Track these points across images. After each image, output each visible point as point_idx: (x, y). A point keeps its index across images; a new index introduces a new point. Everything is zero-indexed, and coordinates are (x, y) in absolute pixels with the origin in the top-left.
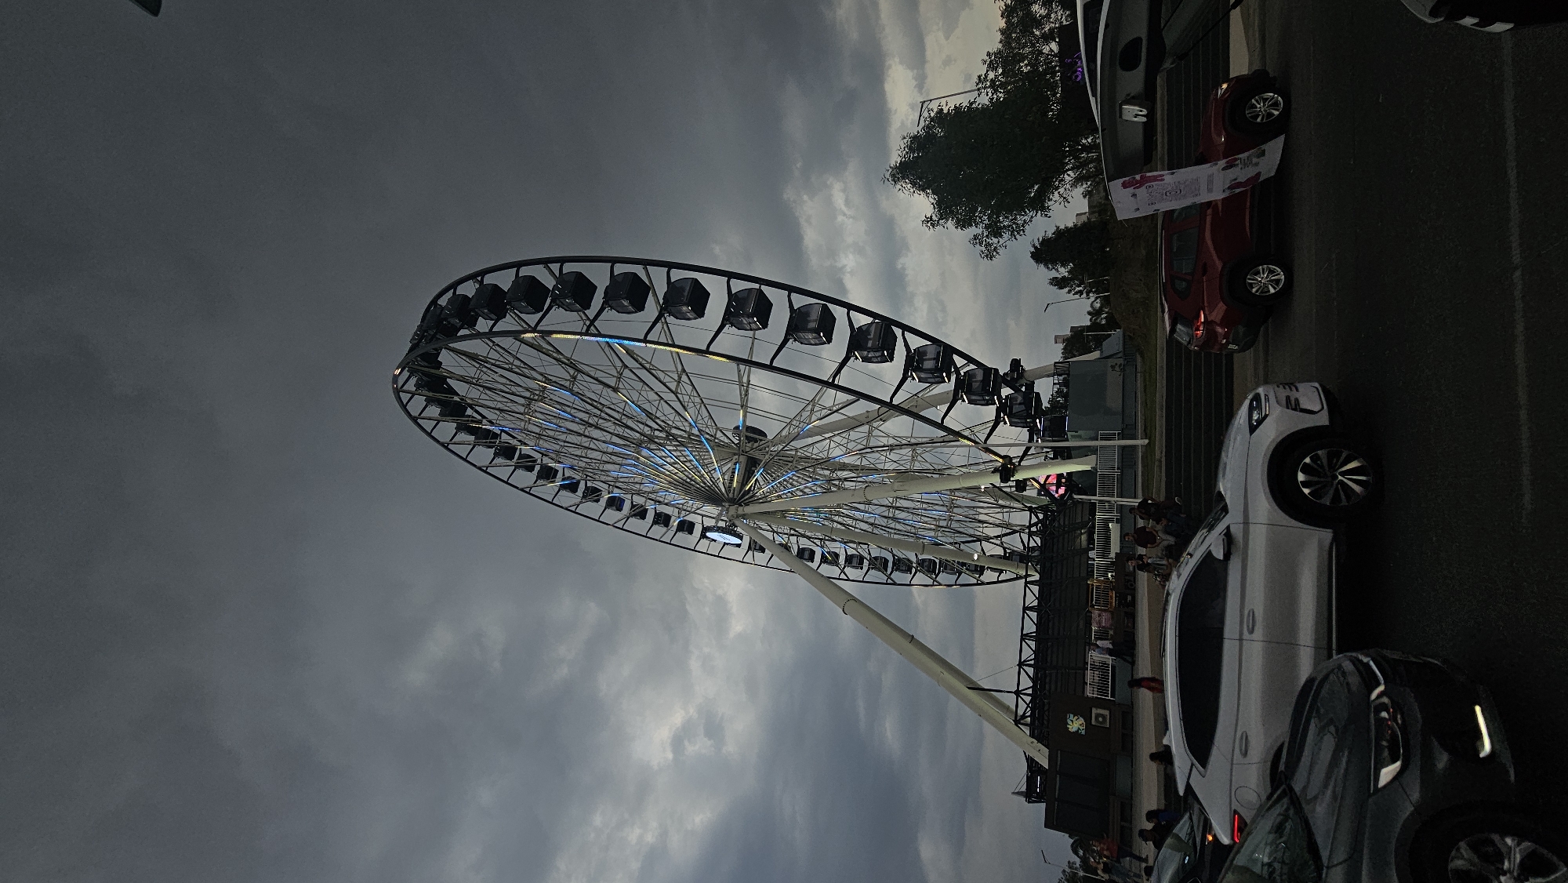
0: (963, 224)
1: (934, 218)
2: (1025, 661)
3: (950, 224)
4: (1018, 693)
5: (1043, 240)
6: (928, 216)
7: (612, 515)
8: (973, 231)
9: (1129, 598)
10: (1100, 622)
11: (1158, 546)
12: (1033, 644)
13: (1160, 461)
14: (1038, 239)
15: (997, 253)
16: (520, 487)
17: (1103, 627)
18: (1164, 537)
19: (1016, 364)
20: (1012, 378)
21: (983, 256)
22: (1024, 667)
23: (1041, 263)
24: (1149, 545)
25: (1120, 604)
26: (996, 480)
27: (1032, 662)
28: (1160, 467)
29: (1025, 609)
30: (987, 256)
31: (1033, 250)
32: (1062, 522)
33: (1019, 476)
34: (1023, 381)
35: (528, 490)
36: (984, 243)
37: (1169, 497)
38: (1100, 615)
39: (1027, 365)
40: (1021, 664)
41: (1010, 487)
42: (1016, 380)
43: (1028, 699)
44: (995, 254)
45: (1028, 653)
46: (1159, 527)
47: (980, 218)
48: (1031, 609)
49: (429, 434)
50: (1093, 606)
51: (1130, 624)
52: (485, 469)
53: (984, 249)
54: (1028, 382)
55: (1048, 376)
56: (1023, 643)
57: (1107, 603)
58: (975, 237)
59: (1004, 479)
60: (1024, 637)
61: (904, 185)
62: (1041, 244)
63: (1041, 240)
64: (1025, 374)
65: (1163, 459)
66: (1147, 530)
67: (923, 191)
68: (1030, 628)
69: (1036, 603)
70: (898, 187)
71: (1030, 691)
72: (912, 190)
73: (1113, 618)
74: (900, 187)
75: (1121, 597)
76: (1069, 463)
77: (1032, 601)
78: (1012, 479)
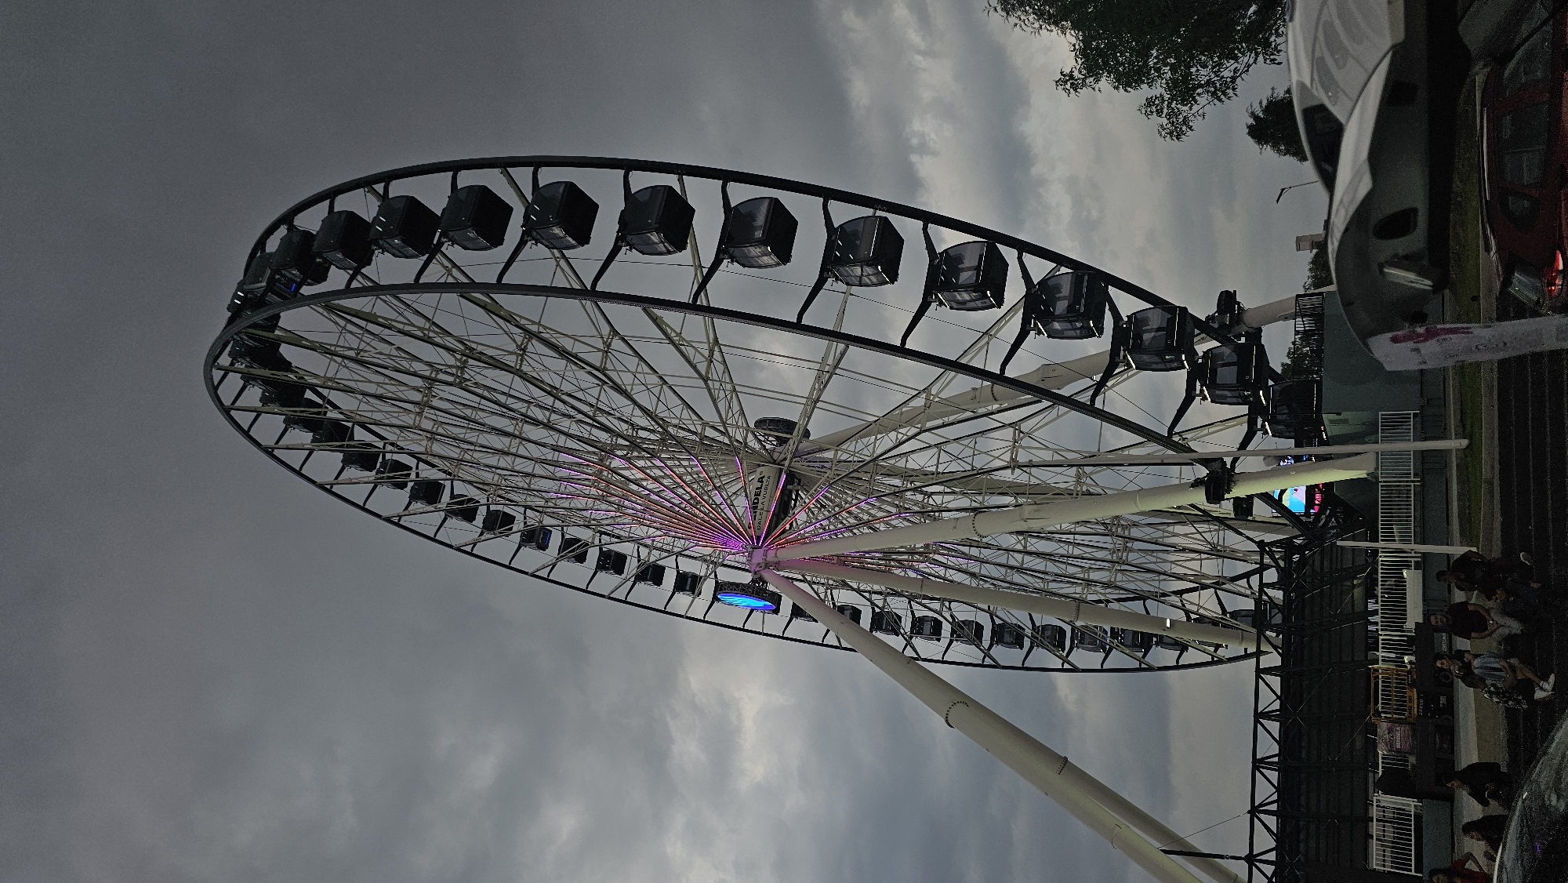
0: (1128, 79)
1: (1076, 74)
2: (1261, 805)
3: (1105, 83)
4: (1251, 859)
5: (1270, 103)
6: (1067, 71)
7: (531, 558)
8: (1145, 92)
9: (1443, 700)
10: (1390, 745)
11: (1490, 635)
12: (1274, 776)
13: (1490, 483)
14: (1261, 103)
15: (1191, 128)
16: (384, 514)
17: (1398, 751)
18: (1501, 620)
19: (1227, 300)
20: (1223, 326)
21: (1163, 133)
22: (1262, 816)
23: (1267, 143)
24: (1473, 635)
25: (1426, 708)
26: (1199, 497)
27: (1274, 807)
28: (1491, 492)
29: (1259, 716)
30: (1171, 133)
31: (1251, 121)
32: (1317, 566)
33: (1240, 491)
34: (1243, 329)
35: (396, 520)
36: (1165, 111)
37: (1509, 551)
38: (1390, 731)
39: (1247, 300)
40: (1254, 811)
41: (1226, 508)
42: (1228, 328)
43: (1269, 870)
44: (1184, 128)
45: (1266, 791)
46: (1489, 604)
47: (1158, 70)
48: (1267, 715)
49: (246, 434)
50: (1377, 713)
51: (1445, 746)
52: (328, 487)
53: (1165, 121)
54: (1250, 330)
55: (1286, 318)
56: (1257, 773)
57: (1402, 706)
58: (1150, 102)
59: (1215, 496)
60: (1258, 764)
61: (1022, 17)
62: (1266, 110)
63: (1265, 103)
64: (1246, 317)
65: (1496, 482)
66: (1471, 608)
67: (1056, 24)
68: (1269, 748)
69: (1277, 705)
70: (1013, 20)
71: (1272, 856)
72: (1037, 25)
73: (1414, 735)
74: (1017, 21)
75: (1427, 698)
76: (1328, 467)
77: (1269, 701)
78: (1226, 496)
